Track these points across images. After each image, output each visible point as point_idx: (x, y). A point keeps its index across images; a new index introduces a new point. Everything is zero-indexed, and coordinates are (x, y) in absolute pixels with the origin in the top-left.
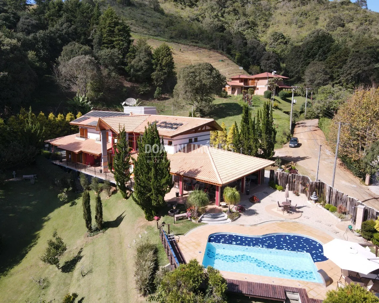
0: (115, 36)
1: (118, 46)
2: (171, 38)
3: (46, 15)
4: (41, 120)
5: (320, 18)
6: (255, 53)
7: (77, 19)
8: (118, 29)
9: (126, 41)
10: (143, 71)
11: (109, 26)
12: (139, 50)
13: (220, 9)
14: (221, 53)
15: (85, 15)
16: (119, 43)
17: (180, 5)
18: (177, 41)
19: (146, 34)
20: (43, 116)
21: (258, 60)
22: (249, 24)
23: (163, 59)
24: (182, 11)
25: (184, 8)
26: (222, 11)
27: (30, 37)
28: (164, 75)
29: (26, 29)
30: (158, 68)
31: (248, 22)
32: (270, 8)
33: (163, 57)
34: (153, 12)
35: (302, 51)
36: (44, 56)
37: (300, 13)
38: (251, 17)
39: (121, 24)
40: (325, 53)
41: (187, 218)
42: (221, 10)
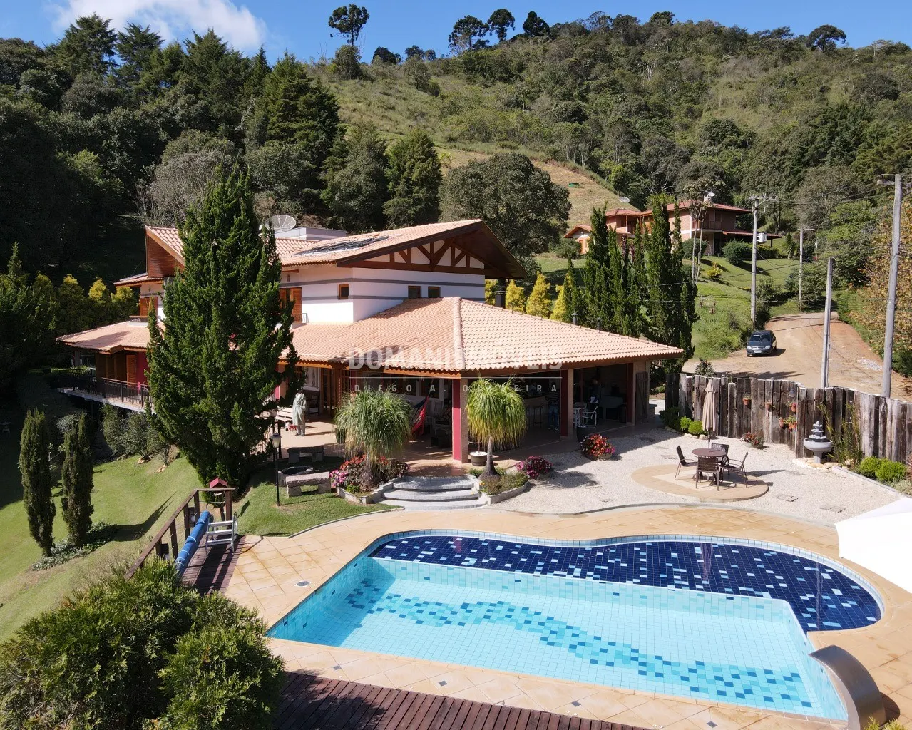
0: (298, 118)
1: (305, 141)
2: (451, 140)
3: (141, 81)
4: (67, 296)
5: (833, 87)
6: (661, 167)
7: (211, 87)
8: (306, 102)
9: (324, 130)
10: (360, 198)
11: (285, 97)
12: (355, 149)
13: (579, 81)
14: (574, 169)
15: (230, 75)
16: (308, 134)
17: (482, 78)
18: (464, 146)
19: (388, 131)
20: (74, 284)
21: (670, 183)
22: (649, 110)
23: (414, 166)
24: (487, 90)
25: (489, 84)
26: (583, 88)
27: (92, 122)
28: (415, 204)
29: (83, 104)
30: (401, 188)
31: (646, 106)
32: (703, 73)
33: (413, 160)
34: (414, 90)
35: (786, 151)
36: (120, 166)
37: (780, 79)
38: (655, 96)
39: (313, 91)
40: (847, 146)
41: (334, 491)
42: (581, 84)
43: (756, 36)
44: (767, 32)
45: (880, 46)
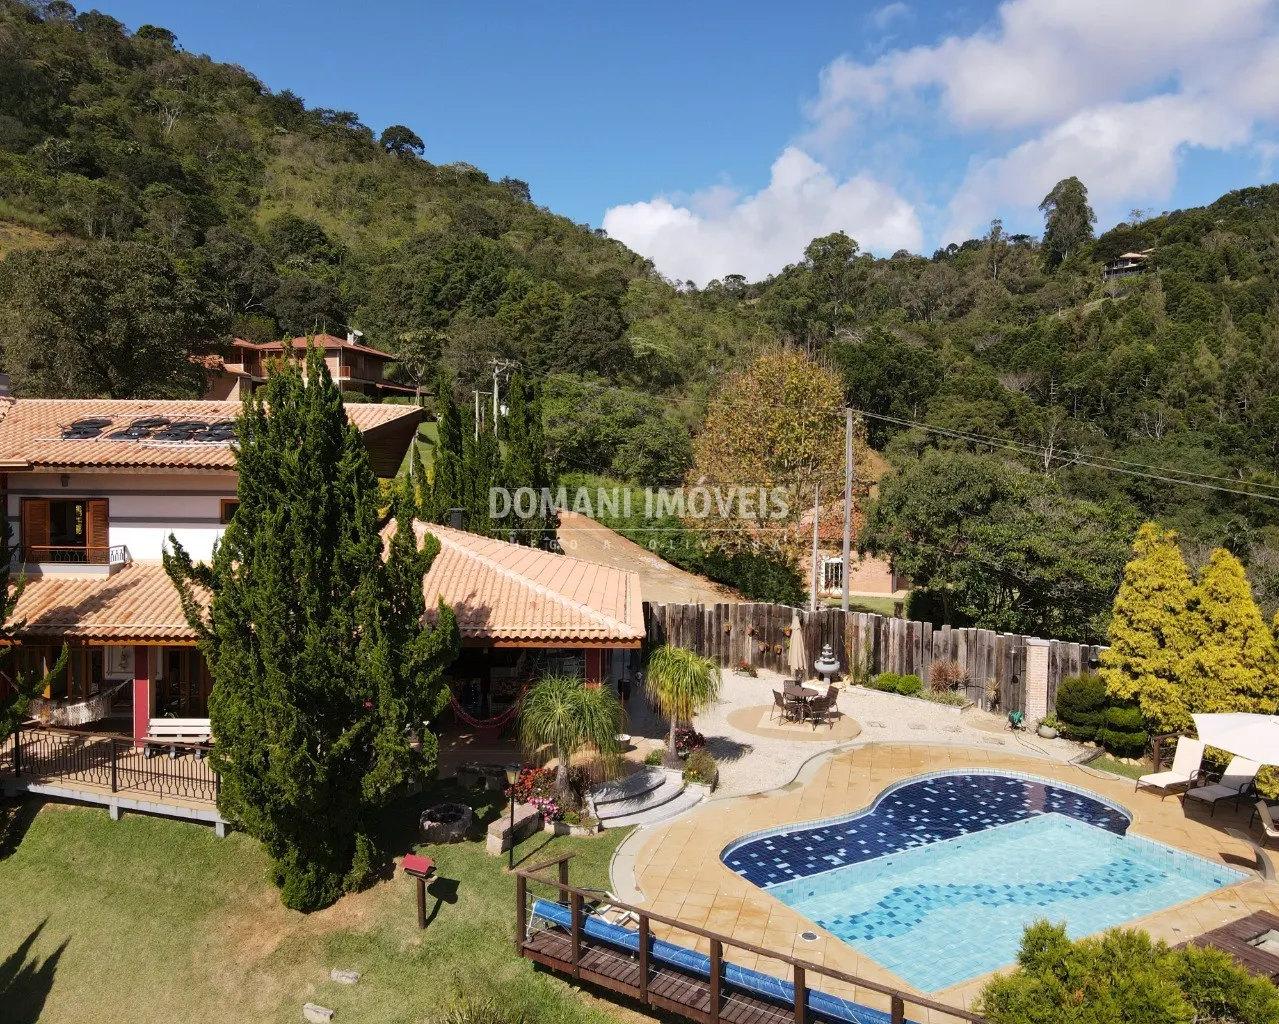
6: (244, 275)
26: (61, 114)
32: (251, 144)
35: (413, 285)
37: (356, 180)
38: (187, 159)
40: (489, 295)
41: (540, 828)
42: (55, 107)
43: (318, 113)
44: (331, 112)
45: (463, 170)
